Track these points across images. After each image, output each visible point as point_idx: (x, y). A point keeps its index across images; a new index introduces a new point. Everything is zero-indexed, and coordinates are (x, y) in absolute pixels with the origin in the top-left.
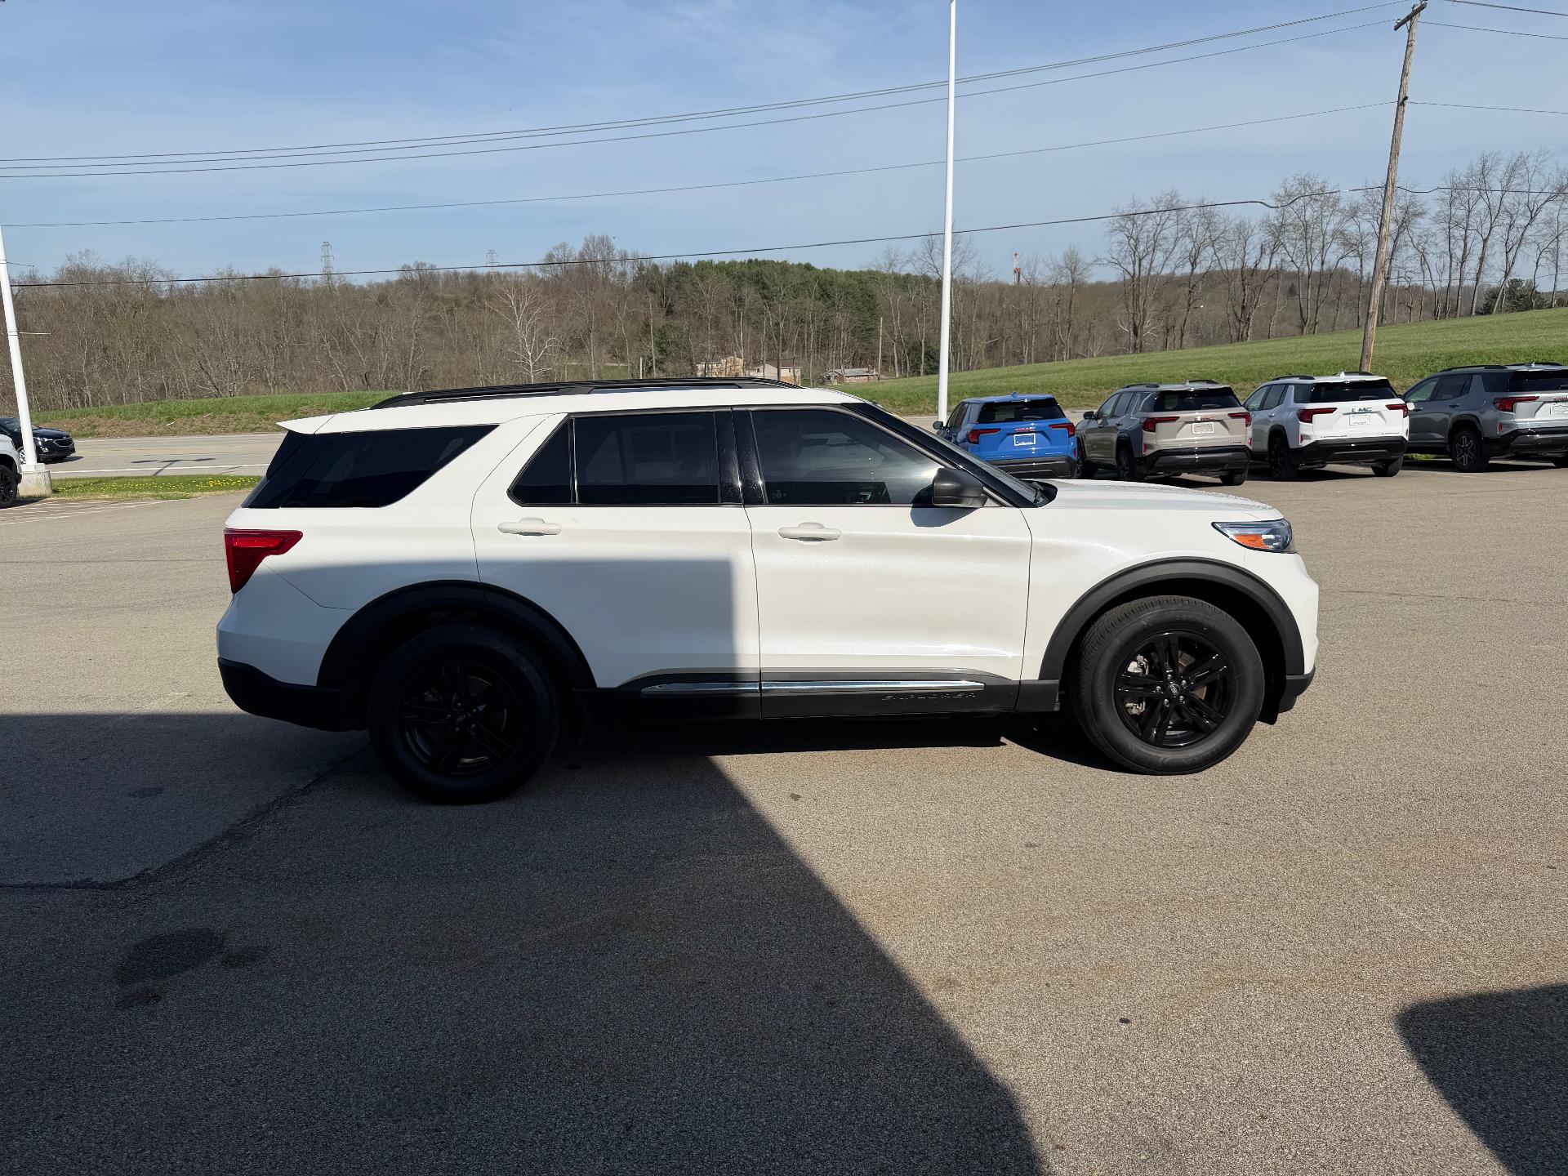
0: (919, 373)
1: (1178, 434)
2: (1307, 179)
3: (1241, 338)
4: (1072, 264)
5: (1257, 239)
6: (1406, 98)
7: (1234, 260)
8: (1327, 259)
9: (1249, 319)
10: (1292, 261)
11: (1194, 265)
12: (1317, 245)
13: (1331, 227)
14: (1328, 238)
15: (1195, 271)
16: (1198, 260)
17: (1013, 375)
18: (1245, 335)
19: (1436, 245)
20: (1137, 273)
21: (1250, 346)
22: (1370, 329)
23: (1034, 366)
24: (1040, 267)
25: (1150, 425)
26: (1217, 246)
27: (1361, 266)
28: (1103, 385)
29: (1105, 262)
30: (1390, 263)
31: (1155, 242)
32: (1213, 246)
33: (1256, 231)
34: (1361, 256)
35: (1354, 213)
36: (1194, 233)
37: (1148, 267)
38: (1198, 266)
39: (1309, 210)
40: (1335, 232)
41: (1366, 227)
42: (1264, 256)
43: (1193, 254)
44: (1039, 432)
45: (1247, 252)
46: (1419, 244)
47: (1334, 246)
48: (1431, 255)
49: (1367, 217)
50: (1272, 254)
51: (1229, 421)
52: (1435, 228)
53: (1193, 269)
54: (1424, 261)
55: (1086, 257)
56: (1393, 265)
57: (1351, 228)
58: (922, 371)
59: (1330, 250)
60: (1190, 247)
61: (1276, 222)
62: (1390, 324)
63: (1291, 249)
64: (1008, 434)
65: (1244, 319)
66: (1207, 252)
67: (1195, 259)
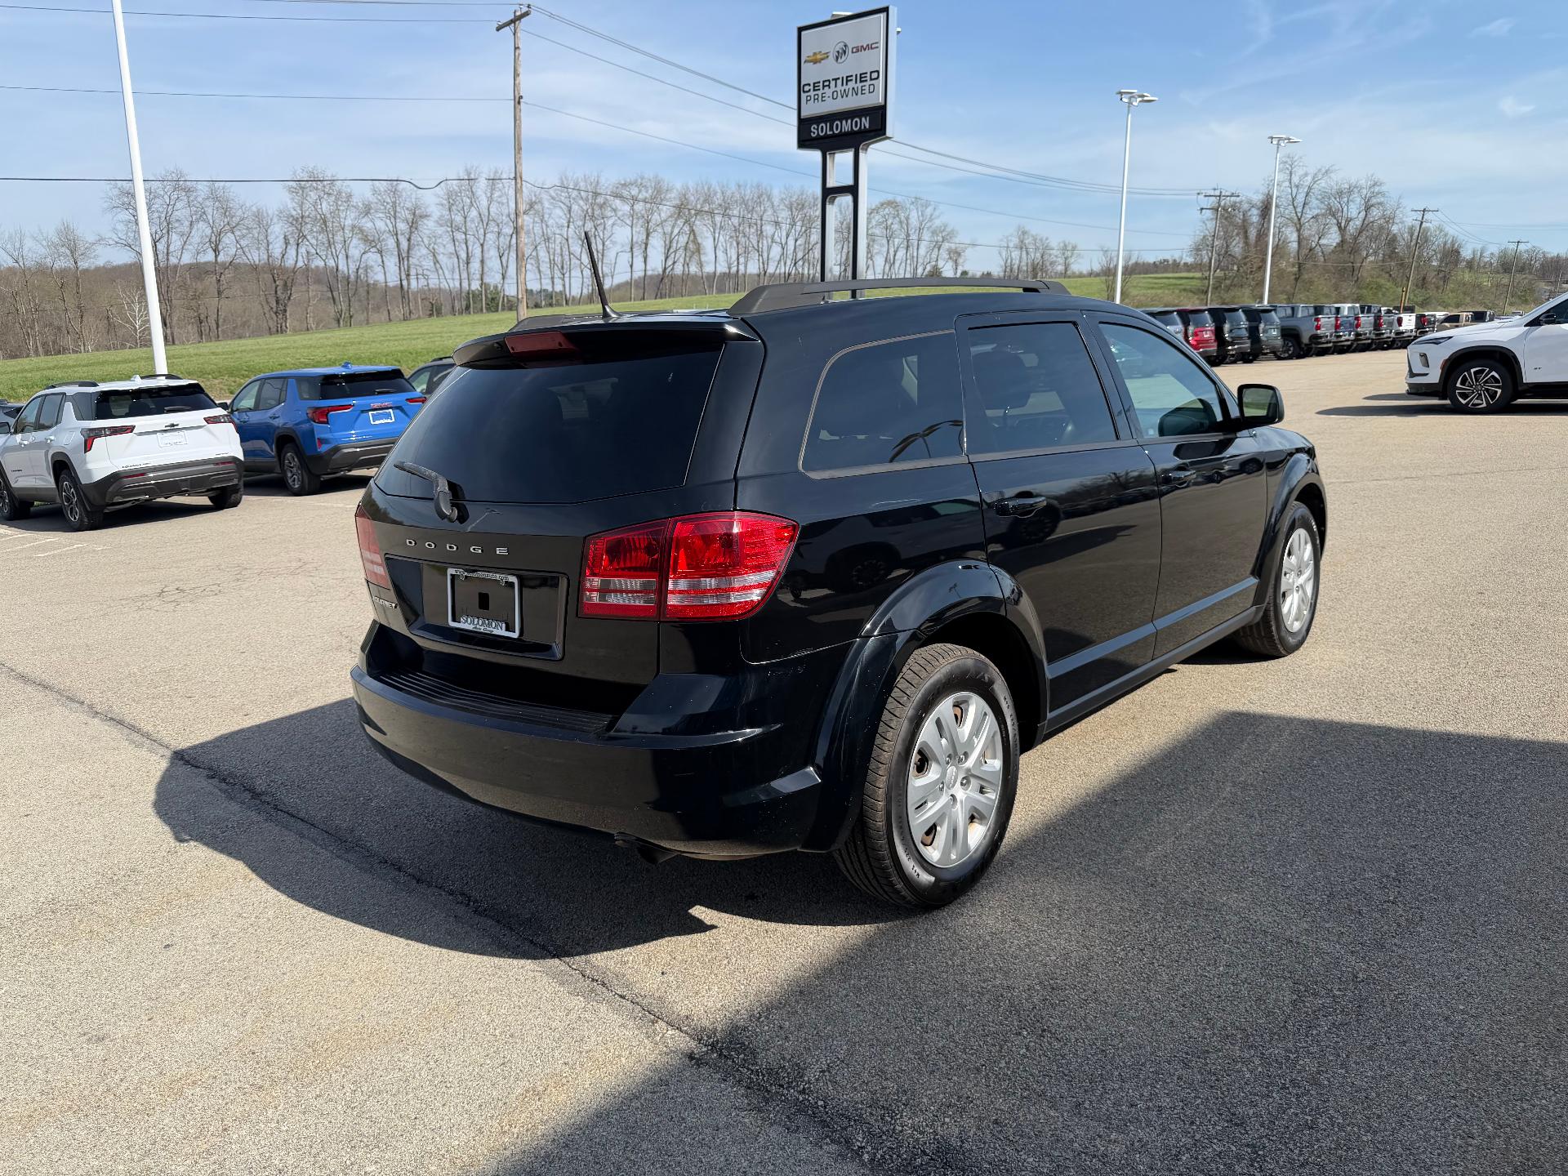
2: (315, 172)
3: (280, 330)
4: (72, 245)
5: (278, 230)
6: (521, 97)
7: (258, 249)
8: (350, 254)
9: (285, 311)
10: (317, 253)
11: (216, 251)
12: (339, 238)
13: (349, 222)
14: (348, 234)
15: (219, 258)
16: (220, 247)
18: (284, 328)
19: (444, 246)
21: (291, 338)
26: (238, 233)
27: (383, 261)
29: (111, 242)
31: (168, 224)
32: (234, 233)
33: (275, 220)
34: (380, 252)
35: (367, 211)
36: (210, 217)
37: (165, 251)
38: (221, 254)
39: (324, 205)
40: (353, 227)
41: (380, 225)
42: (289, 247)
43: (213, 239)
44: (398, 408)
45: (271, 241)
46: (430, 244)
47: (355, 241)
48: (442, 255)
49: (381, 215)
50: (298, 245)
52: (440, 230)
53: (216, 257)
54: (436, 262)
56: (411, 263)
57: (367, 224)
59: (351, 245)
60: (208, 231)
61: (294, 213)
62: (417, 318)
63: (314, 242)
64: (363, 412)
65: (281, 310)
66: (228, 239)
67: (217, 246)
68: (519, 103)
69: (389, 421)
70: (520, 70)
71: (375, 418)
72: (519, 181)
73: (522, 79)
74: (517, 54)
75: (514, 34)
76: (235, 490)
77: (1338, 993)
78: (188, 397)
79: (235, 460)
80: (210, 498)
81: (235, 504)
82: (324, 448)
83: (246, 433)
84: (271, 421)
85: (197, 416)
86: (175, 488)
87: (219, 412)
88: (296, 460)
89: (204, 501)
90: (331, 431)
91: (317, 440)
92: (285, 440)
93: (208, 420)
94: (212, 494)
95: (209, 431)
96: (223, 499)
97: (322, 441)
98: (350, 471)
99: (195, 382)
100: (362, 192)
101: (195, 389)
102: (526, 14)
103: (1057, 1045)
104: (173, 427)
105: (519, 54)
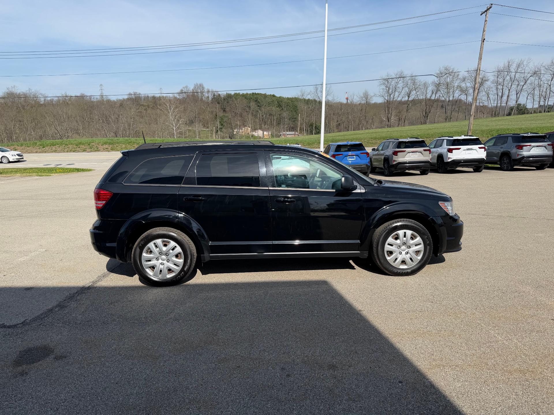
0: (313, 134)
1: (406, 157)
2: (447, 68)
3: (425, 123)
4: (366, 96)
5: (430, 88)
6: (484, 39)
7: (423, 95)
9: (428, 116)
10: (443, 96)
11: (409, 97)
12: (451, 90)
13: (456, 84)
14: (455, 88)
15: (409, 99)
16: (410, 95)
17: (346, 135)
19: (493, 91)
20: (389, 100)
21: (428, 126)
22: (471, 120)
23: (353, 132)
24: (355, 97)
25: (395, 153)
26: (417, 90)
27: (467, 98)
28: (377, 139)
29: (378, 95)
31: (395, 89)
32: (415, 90)
33: (430, 85)
34: (466, 95)
35: (464, 80)
36: (409, 86)
37: (393, 97)
39: (448, 79)
40: (458, 86)
41: (468, 85)
42: (433, 94)
43: (409, 93)
44: (357, 155)
45: (427, 92)
46: (487, 91)
47: (457, 91)
48: (491, 95)
49: (469, 81)
50: (436, 93)
51: (423, 152)
52: (492, 85)
53: (408, 98)
54: (488, 97)
55: (371, 93)
57: (463, 85)
58: (313, 133)
60: (407, 90)
61: (437, 82)
62: (476, 119)
63: (442, 92)
64: (346, 156)
65: (426, 116)
66: (414, 92)
67: (409, 95)
68: (483, 41)
69: (353, 159)
70: (486, 30)
71: (350, 158)
72: (478, 71)
73: (486, 32)
74: (485, 23)
75: (486, 16)
100: (463, 74)
102: (490, 8)
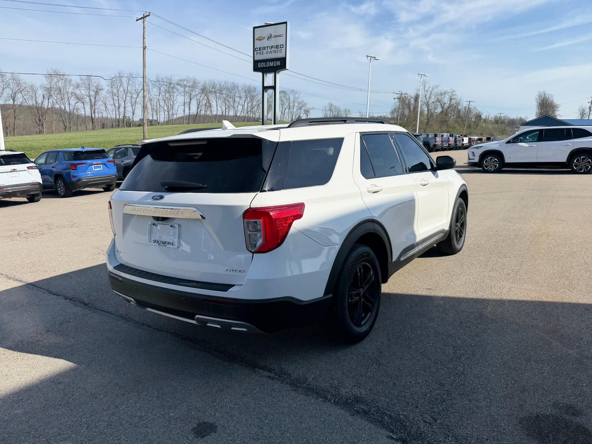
5: (40, 93)
7: (32, 100)
8: (70, 103)
9: (43, 125)
10: (56, 102)
11: (14, 100)
12: (66, 96)
13: (70, 90)
14: (70, 95)
16: (16, 98)
18: (42, 131)
19: (109, 101)
21: (45, 136)
26: (23, 93)
27: (84, 107)
30: (94, 106)
32: (21, 93)
33: (39, 89)
34: (83, 103)
35: (78, 86)
36: (11, 87)
38: (16, 101)
39: (60, 83)
40: (72, 93)
41: (83, 92)
42: (45, 100)
43: (13, 95)
44: (103, 164)
45: (37, 97)
46: (104, 100)
47: (73, 98)
48: (108, 105)
49: (83, 88)
50: (49, 99)
52: (108, 95)
53: (14, 102)
54: (106, 107)
56: (96, 107)
57: (78, 92)
59: (71, 99)
60: (11, 92)
61: (47, 86)
62: (98, 129)
63: (55, 98)
64: (90, 165)
65: (41, 124)
66: (19, 96)
67: (14, 98)
68: (145, 49)
69: (100, 169)
70: (146, 36)
71: (95, 168)
72: (145, 78)
73: (146, 40)
74: (144, 30)
75: (143, 23)
76: (37, 195)
77: (467, 349)
78: (21, 159)
79: (39, 183)
80: (27, 198)
81: (38, 201)
82: (74, 180)
83: (43, 173)
84: (52, 169)
85: (24, 166)
86: (14, 194)
87: (33, 165)
88: (62, 184)
89: (25, 199)
90: (77, 173)
91: (71, 176)
92: (58, 176)
93: (29, 168)
94: (28, 197)
95: (29, 172)
96: (32, 199)
97: (74, 177)
98: (84, 188)
99: (23, 153)
100: (76, 80)
101: (23, 156)
102: (148, 15)
103: (385, 368)
104: (14, 170)
105: (145, 30)
